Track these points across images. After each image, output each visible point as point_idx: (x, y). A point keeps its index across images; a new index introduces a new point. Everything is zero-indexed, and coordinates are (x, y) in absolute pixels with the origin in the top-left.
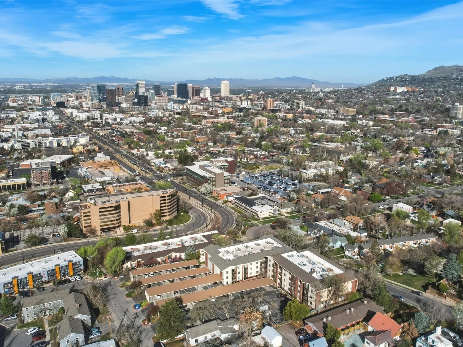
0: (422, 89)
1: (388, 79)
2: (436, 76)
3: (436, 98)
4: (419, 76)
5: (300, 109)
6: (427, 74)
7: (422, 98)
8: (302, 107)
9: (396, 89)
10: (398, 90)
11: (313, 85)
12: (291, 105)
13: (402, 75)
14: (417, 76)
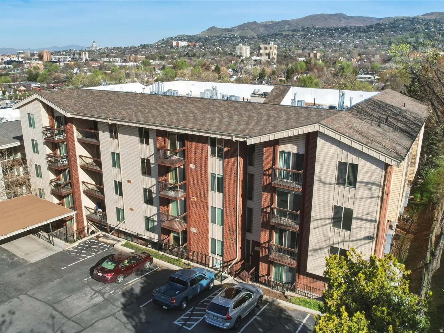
0: (201, 44)
1: (168, 39)
2: (209, 35)
3: (216, 48)
4: (195, 36)
5: (84, 60)
6: (201, 34)
7: (203, 49)
8: (86, 58)
9: (178, 44)
10: (180, 45)
11: (94, 43)
12: (72, 57)
13: (179, 36)
14: (193, 36)
